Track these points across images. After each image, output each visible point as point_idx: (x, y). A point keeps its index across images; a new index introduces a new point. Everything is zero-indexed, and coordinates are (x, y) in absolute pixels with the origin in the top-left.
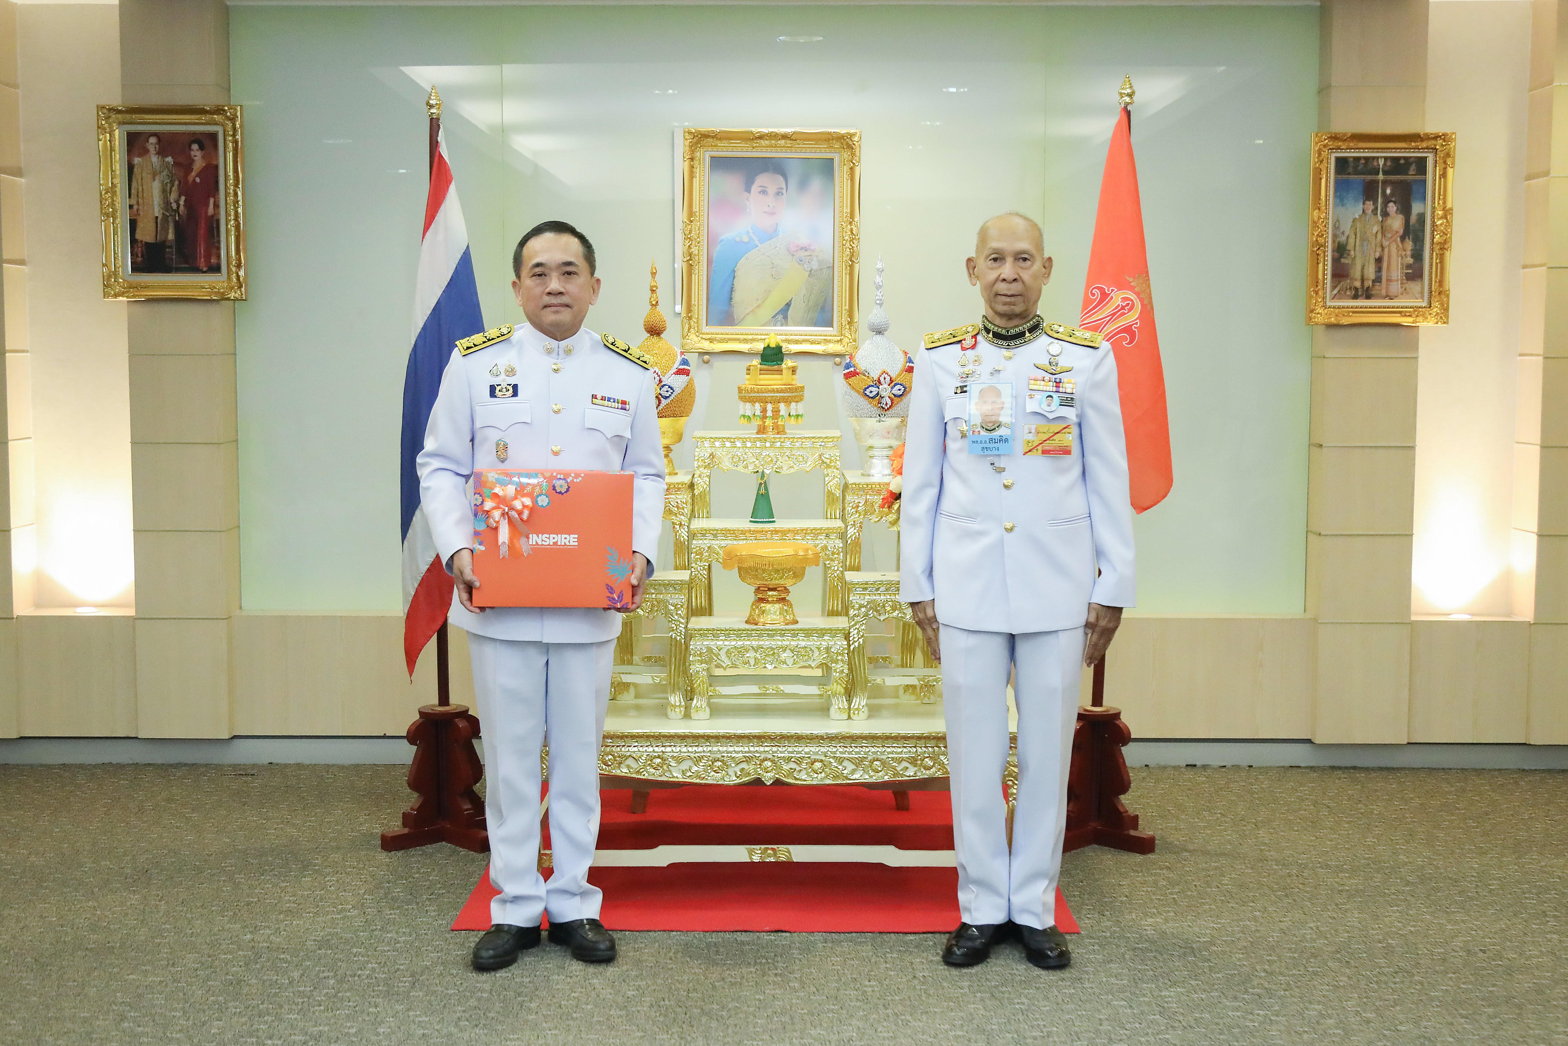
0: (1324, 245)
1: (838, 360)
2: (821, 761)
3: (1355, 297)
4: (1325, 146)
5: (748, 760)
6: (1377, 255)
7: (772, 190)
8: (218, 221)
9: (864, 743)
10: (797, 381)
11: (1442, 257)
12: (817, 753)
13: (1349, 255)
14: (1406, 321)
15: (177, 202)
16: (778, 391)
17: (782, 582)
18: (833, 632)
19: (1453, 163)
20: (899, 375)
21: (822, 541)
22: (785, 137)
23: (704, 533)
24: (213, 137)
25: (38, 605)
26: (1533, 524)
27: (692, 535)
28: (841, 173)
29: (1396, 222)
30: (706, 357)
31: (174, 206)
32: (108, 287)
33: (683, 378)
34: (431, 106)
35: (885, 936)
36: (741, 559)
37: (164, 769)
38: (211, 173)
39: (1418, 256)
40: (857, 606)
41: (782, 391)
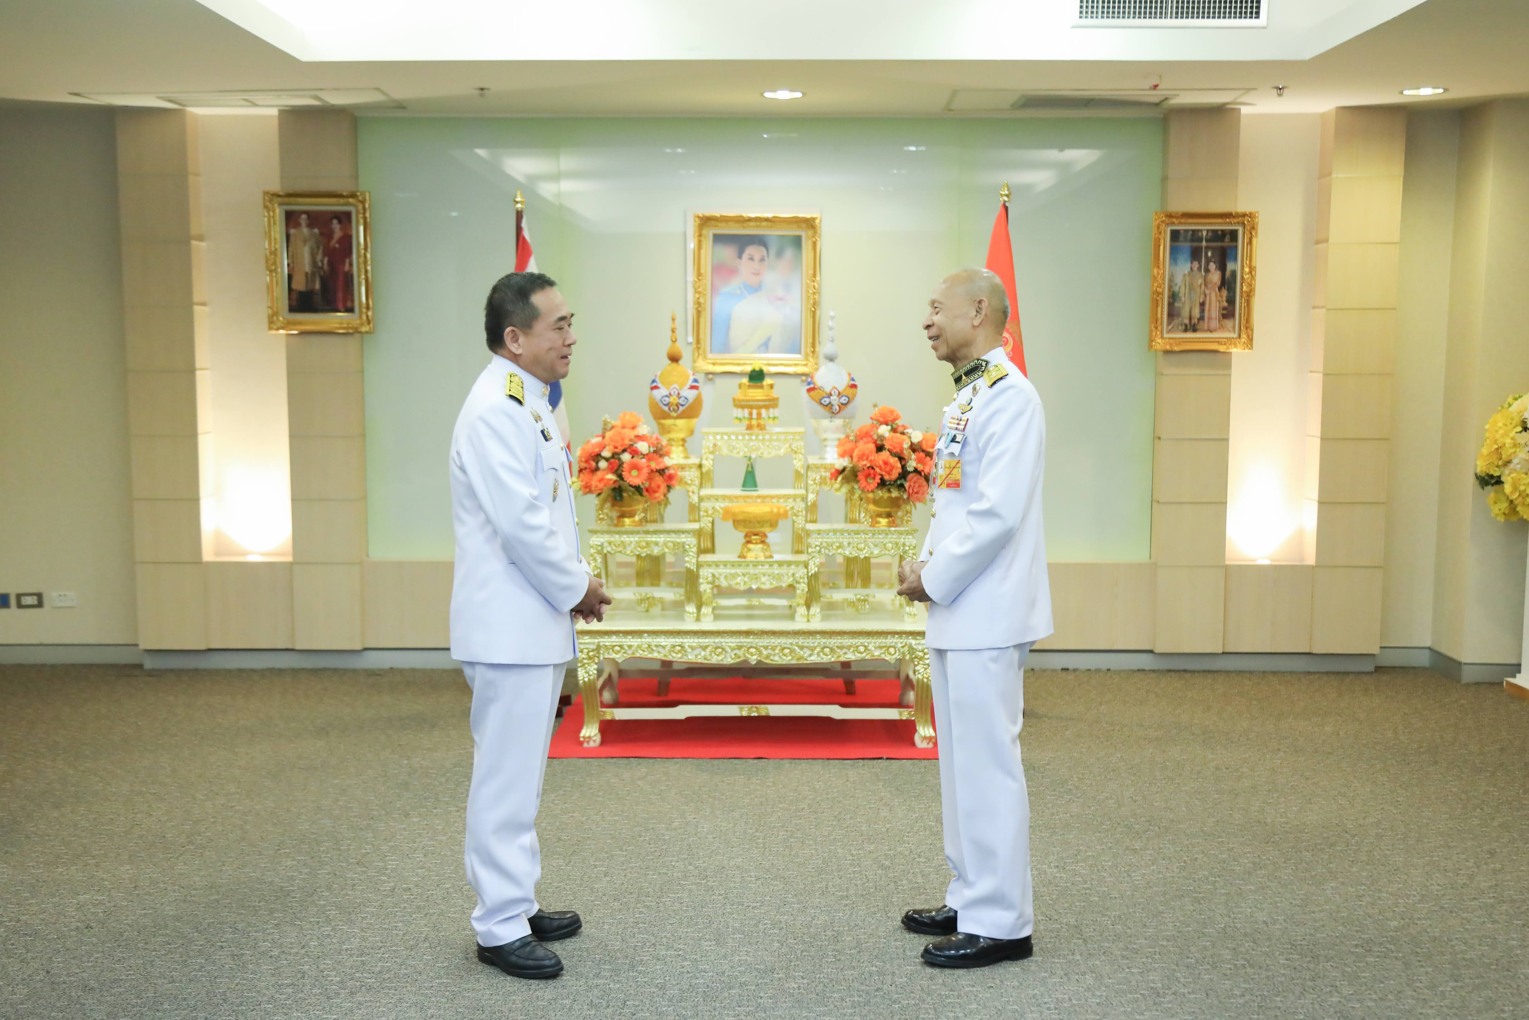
0: (1162, 294)
1: (804, 378)
2: (789, 648)
3: (1186, 330)
4: (1163, 222)
5: (740, 648)
6: (1201, 300)
7: (757, 257)
8: (352, 276)
9: (818, 636)
10: (774, 394)
11: (1248, 302)
12: (785, 643)
13: (1180, 300)
14: (1222, 348)
15: (322, 261)
16: (760, 401)
17: (762, 530)
18: (797, 563)
19: (1256, 233)
20: (845, 390)
21: (790, 503)
22: (767, 220)
23: (709, 498)
24: (348, 215)
25: (217, 554)
26: (1315, 495)
27: (701, 499)
28: (806, 245)
29: (1215, 277)
30: (710, 376)
31: (320, 264)
32: (272, 323)
33: (694, 392)
34: (517, 202)
35: (831, 761)
36: (734, 514)
37: (314, 672)
38: (347, 242)
39: (1231, 301)
40: (814, 546)
41: (763, 401)
